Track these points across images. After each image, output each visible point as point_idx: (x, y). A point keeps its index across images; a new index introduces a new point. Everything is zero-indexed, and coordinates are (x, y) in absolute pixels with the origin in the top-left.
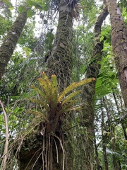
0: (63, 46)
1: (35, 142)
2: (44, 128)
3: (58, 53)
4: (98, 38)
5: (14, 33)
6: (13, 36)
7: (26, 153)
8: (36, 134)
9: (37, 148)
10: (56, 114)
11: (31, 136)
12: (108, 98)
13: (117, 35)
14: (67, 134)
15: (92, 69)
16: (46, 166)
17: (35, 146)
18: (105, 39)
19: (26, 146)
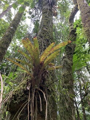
0: (46, 30)
1: (23, 96)
2: (30, 84)
3: (42, 34)
4: (72, 27)
5: (12, 28)
6: (11, 29)
7: (15, 105)
8: (24, 90)
9: (24, 101)
10: (39, 71)
11: (19, 91)
12: (83, 73)
13: (86, 15)
14: (50, 90)
15: (69, 48)
16: (31, 115)
17: (23, 99)
18: (77, 26)
19: (15, 100)
